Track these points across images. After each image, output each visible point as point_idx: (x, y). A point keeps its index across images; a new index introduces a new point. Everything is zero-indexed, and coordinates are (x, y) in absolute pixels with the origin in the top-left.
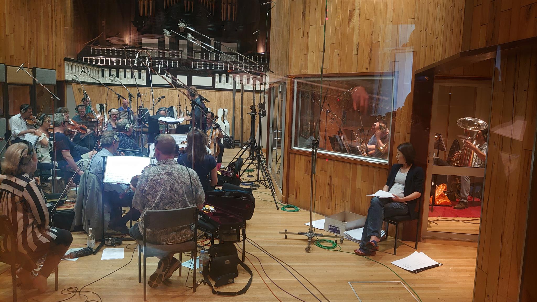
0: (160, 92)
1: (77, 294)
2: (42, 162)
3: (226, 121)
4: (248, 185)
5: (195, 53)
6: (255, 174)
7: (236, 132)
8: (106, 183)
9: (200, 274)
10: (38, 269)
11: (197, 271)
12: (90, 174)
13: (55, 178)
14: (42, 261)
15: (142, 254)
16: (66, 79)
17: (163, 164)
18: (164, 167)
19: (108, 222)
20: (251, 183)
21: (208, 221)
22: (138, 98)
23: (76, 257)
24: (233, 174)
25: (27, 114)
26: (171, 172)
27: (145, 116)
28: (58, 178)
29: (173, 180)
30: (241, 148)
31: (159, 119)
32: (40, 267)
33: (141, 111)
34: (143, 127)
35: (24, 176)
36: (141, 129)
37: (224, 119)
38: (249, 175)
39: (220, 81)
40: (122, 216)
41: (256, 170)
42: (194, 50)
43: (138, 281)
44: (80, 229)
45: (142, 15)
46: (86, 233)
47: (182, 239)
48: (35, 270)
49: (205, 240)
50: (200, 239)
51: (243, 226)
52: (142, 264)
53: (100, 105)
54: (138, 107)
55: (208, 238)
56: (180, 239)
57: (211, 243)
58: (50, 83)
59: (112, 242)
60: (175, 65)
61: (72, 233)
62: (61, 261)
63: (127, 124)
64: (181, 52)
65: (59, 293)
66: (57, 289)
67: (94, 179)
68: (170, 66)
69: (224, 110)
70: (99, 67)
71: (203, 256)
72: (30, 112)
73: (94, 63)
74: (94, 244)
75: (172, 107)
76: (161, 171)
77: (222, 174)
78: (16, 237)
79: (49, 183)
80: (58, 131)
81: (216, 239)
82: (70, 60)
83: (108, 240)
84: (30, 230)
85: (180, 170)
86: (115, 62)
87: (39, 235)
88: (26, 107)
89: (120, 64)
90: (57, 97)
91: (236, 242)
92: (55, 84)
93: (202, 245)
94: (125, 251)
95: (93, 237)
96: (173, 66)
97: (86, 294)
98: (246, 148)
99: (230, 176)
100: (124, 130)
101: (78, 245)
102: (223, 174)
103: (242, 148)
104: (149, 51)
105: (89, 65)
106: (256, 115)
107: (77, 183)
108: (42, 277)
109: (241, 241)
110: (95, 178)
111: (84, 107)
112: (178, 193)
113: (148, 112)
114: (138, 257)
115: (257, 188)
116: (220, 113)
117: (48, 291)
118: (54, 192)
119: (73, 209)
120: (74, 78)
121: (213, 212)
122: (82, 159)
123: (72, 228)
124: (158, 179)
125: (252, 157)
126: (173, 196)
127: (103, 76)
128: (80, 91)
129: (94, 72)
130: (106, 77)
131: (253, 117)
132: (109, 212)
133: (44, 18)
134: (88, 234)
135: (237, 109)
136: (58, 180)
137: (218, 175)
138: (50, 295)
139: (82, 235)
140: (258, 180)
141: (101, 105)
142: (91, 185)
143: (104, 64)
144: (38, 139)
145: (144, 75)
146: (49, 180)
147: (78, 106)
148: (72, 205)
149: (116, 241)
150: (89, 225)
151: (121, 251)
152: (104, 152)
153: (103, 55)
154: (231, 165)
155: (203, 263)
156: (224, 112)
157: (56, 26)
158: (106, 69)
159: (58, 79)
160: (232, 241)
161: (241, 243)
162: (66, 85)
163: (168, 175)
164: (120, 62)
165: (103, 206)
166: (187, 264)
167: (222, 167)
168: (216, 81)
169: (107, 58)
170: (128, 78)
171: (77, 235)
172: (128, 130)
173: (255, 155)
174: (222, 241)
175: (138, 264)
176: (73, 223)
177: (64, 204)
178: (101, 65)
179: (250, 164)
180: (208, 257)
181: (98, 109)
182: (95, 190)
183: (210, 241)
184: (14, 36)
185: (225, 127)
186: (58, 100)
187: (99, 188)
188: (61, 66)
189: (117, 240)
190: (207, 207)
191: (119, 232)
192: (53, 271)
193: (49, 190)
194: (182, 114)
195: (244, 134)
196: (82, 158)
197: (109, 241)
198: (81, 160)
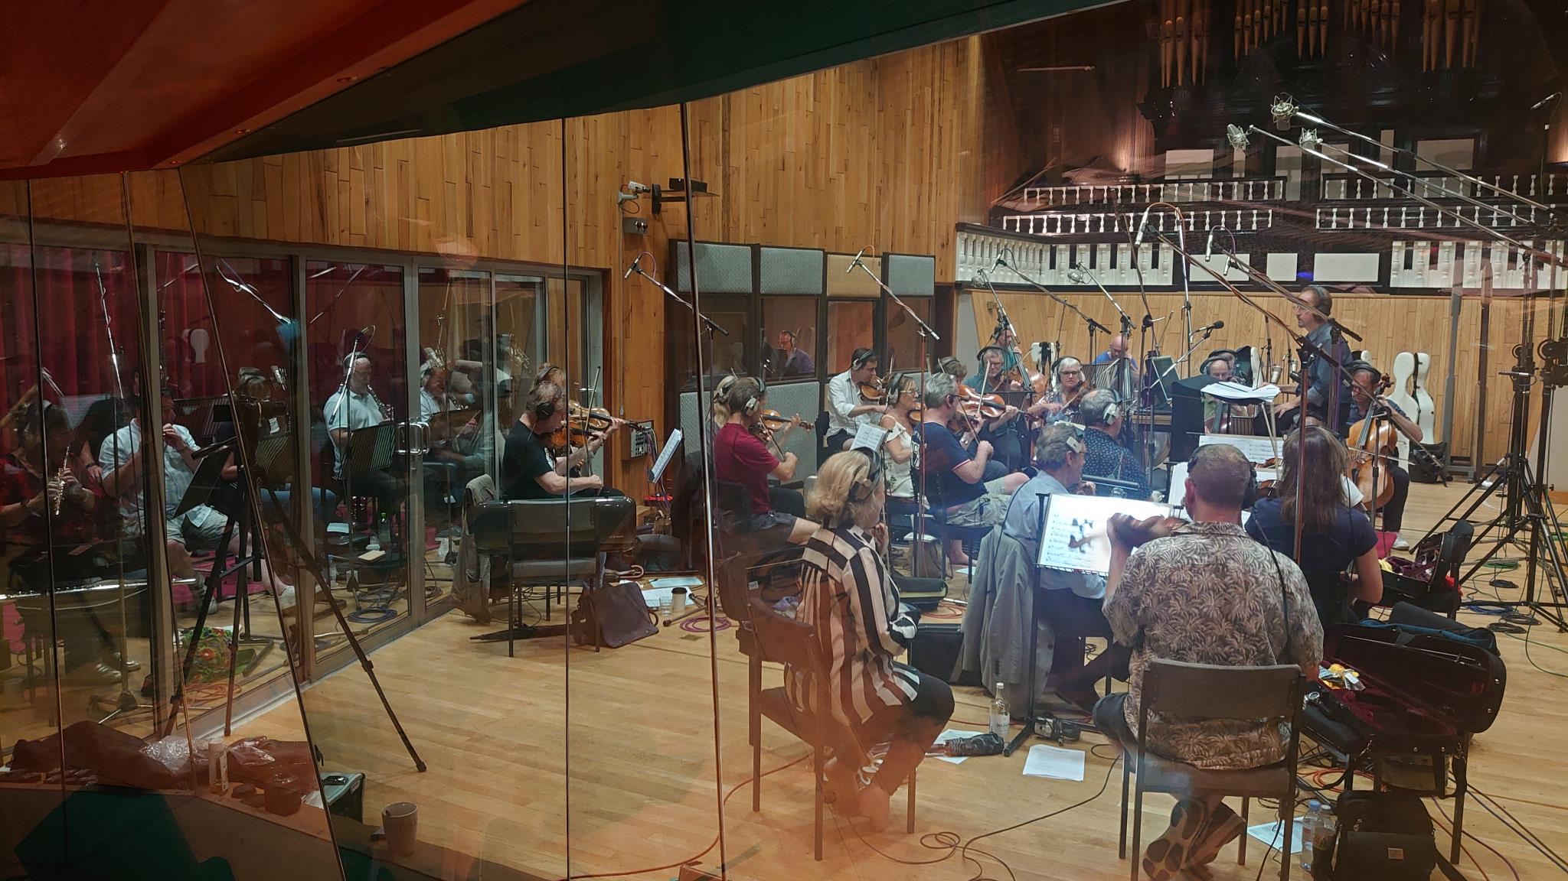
0: (1212, 305)
1: (959, 852)
2: (893, 494)
3: (1422, 395)
4: (1489, 613)
5: (1327, 182)
6: (1519, 576)
7: (1456, 430)
8: (1046, 568)
9: (1302, 870)
10: (871, 769)
11: (1294, 861)
12: (1004, 537)
13: (920, 537)
14: (881, 748)
15: (1133, 777)
16: (959, 279)
17: (1203, 534)
18: (1204, 544)
19: (1047, 674)
20: (1506, 609)
21: (1338, 715)
22: (1144, 330)
23: (960, 755)
24: (1433, 572)
25: (864, 373)
26: (1224, 566)
27: (1163, 379)
28: (928, 538)
29: (1231, 590)
30: (1473, 485)
31: (1203, 390)
32: (876, 764)
33: (1154, 365)
34: (1156, 411)
35: (851, 531)
36: (1149, 417)
37: (1416, 387)
38: (1497, 578)
39: (1408, 265)
40: (1086, 662)
41: (1524, 564)
42: (1323, 171)
43: (1118, 853)
44: (972, 680)
45: (1168, 85)
46: (990, 694)
47: (1251, 759)
48: (865, 769)
49: (1327, 770)
50: (1309, 763)
51: (1461, 748)
52: (1131, 806)
53: (1040, 345)
54: (1145, 353)
55: (1336, 765)
56: (1246, 758)
57: (1343, 783)
58: (919, 292)
59: (1053, 731)
60: (1262, 221)
61: (952, 687)
62: (925, 759)
63: (1108, 404)
64: (1281, 182)
65: (914, 840)
66: (911, 829)
67: (1014, 553)
68: (1246, 225)
69: (1416, 356)
70: (1045, 240)
71: (1316, 819)
72: (872, 369)
73: (1031, 231)
74: (1007, 728)
75: (1248, 349)
76: (1196, 557)
77: (1396, 569)
78: (829, 680)
79: (906, 549)
80: (932, 417)
81: (1365, 773)
82: (968, 228)
83: (1044, 723)
84: (857, 667)
85: (1250, 560)
86: (1087, 224)
87: (878, 685)
88: (864, 356)
89: (1102, 230)
90: (933, 333)
91: (1429, 794)
92: (932, 292)
93: (1315, 786)
94: (1087, 761)
95: (1006, 707)
96: (1254, 227)
97: (980, 859)
98: (1491, 484)
99: (1422, 579)
100: (1101, 420)
101: (967, 724)
102: (1399, 571)
103: (1479, 486)
104: (1185, 185)
105: (1018, 237)
106: (1532, 379)
107: (973, 556)
108: (878, 790)
109: (1448, 796)
110: (1018, 550)
111: (999, 352)
112: (1242, 630)
113: (1174, 369)
114: (1121, 786)
115: (1526, 627)
116: (1401, 368)
117: (890, 829)
118: (915, 576)
119: (960, 625)
120: (978, 278)
121: (1356, 689)
122: (987, 493)
123: (955, 675)
124: (1185, 581)
125: (1511, 519)
126: (1229, 636)
127: (1053, 266)
128: (991, 308)
129: (1031, 255)
130: (1062, 267)
131: (1521, 385)
132: (1050, 647)
133: (913, 125)
134: (994, 697)
135: (1464, 354)
136: (927, 544)
137: (1384, 573)
138: (892, 842)
139: (979, 698)
140: (1529, 601)
141: (1045, 346)
142: (1005, 567)
143: (1059, 230)
144: (885, 437)
145: (1166, 257)
146: (907, 541)
147: (985, 350)
148: (959, 612)
149: (1066, 731)
150: (997, 673)
151: (1075, 758)
152: (1043, 481)
153: (1058, 208)
154: (1429, 543)
155: (1316, 840)
156: (1417, 363)
157: (940, 142)
158: (1062, 246)
159: (940, 279)
160: (1419, 789)
161: (1450, 804)
162: (958, 294)
163: (1216, 571)
164: (1102, 223)
165: (1035, 629)
166: (1263, 832)
167: (1400, 543)
168: (1394, 264)
169: (1065, 216)
170: (1121, 269)
171: (965, 695)
172: (1110, 421)
173: (1524, 512)
174: (1384, 784)
175: (1120, 804)
176: (958, 662)
177: (939, 608)
178: (1050, 234)
179: (1501, 543)
180: (1331, 824)
181: (1036, 355)
182: (1016, 582)
183: (1342, 774)
184: (847, 178)
185: (1420, 412)
186: (935, 338)
187: (1026, 577)
188: (947, 245)
189: (1069, 727)
190: (1336, 669)
191: (1075, 706)
192: (904, 781)
193: (906, 566)
194: (1275, 374)
195: (1486, 436)
196: (985, 492)
197: (1048, 726)
198: (985, 496)
